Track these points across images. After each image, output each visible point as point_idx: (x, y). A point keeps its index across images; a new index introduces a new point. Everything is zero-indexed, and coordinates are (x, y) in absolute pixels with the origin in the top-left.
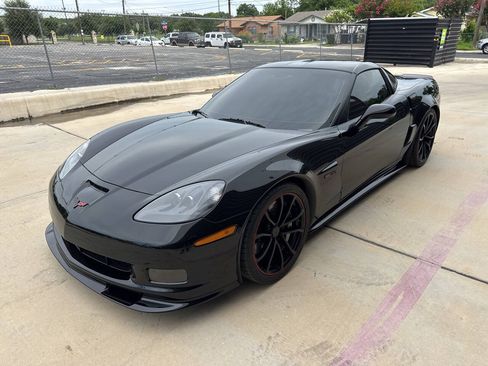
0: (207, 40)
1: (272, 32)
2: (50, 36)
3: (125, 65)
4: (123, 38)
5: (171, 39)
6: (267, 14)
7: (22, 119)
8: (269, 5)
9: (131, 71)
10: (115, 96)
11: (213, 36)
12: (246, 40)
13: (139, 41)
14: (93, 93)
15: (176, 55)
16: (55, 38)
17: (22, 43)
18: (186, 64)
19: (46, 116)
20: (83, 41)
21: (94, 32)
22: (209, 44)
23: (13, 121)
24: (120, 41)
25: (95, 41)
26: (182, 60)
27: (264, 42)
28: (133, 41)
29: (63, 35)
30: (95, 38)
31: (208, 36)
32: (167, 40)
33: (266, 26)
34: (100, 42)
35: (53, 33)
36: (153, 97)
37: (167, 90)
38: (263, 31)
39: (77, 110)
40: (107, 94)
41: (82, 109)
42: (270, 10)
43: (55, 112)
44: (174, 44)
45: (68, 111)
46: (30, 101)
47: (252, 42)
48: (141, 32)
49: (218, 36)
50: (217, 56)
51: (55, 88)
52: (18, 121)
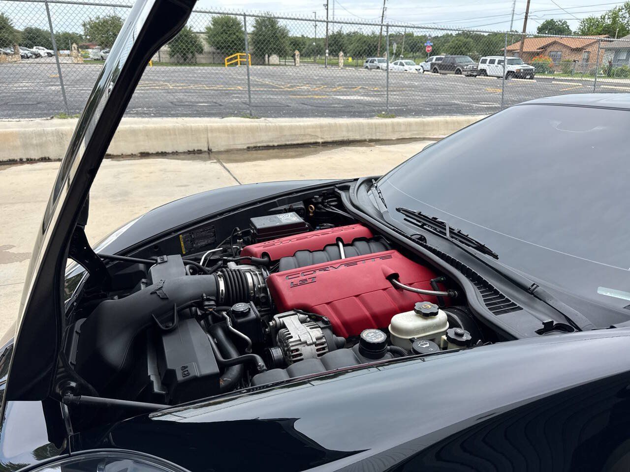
0: (481, 66)
1: (587, 60)
2: (294, 56)
3: (357, 93)
4: (372, 62)
5: (432, 65)
6: (584, 33)
7: (200, 152)
8: (590, 20)
9: (359, 103)
10: (319, 134)
11: (492, 62)
12: (541, 69)
13: (391, 65)
14: (291, 128)
15: (431, 84)
16: (298, 59)
17: (264, 64)
18: (438, 98)
19: (228, 151)
20: (326, 64)
21: (341, 54)
22: (483, 72)
23: (189, 152)
24: (368, 64)
25: (341, 65)
26: (436, 91)
27: (570, 73)
28: (384, 65)
29: (309, 56)
30: (341, 61)
31: (484, 62)
32: (428, 66)
33: (578, 50)
34: (346, 65)
35: (297, 53)
36: (371, 141)
37: (394, 131)
38: (572, 57)
39: (268, 148)
40: (309, 131)
41: (273, 147)
42: (592, 27)
43: (239, 147)
44: (435, 71)
45: (256, 148)
46: (213, 130)
47: (551, 72)
48: (397, 55)
49: (499, 62)
50: (489, 89)
51: (251, 116)
52: (194, 154)
